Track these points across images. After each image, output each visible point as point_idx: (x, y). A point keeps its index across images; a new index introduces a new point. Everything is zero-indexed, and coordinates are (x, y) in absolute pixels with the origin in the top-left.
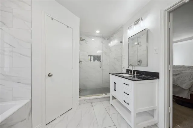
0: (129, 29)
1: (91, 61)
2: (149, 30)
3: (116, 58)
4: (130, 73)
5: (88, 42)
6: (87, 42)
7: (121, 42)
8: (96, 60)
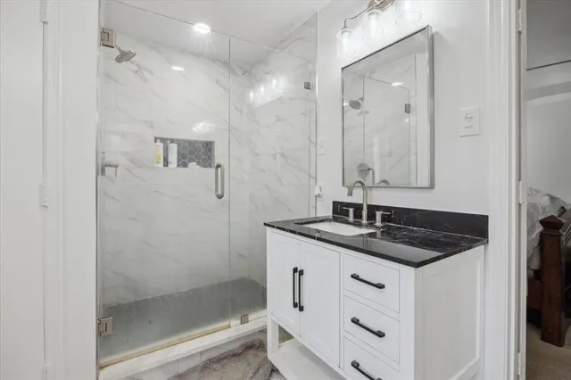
0: (345, 27)
1: (166, 163)
2: (437, 33)
3: (282, 155)
4: (351, 219)
5: (151, 72)
6: (147, 75)
7: (308, 86)
8: (191, 160)
